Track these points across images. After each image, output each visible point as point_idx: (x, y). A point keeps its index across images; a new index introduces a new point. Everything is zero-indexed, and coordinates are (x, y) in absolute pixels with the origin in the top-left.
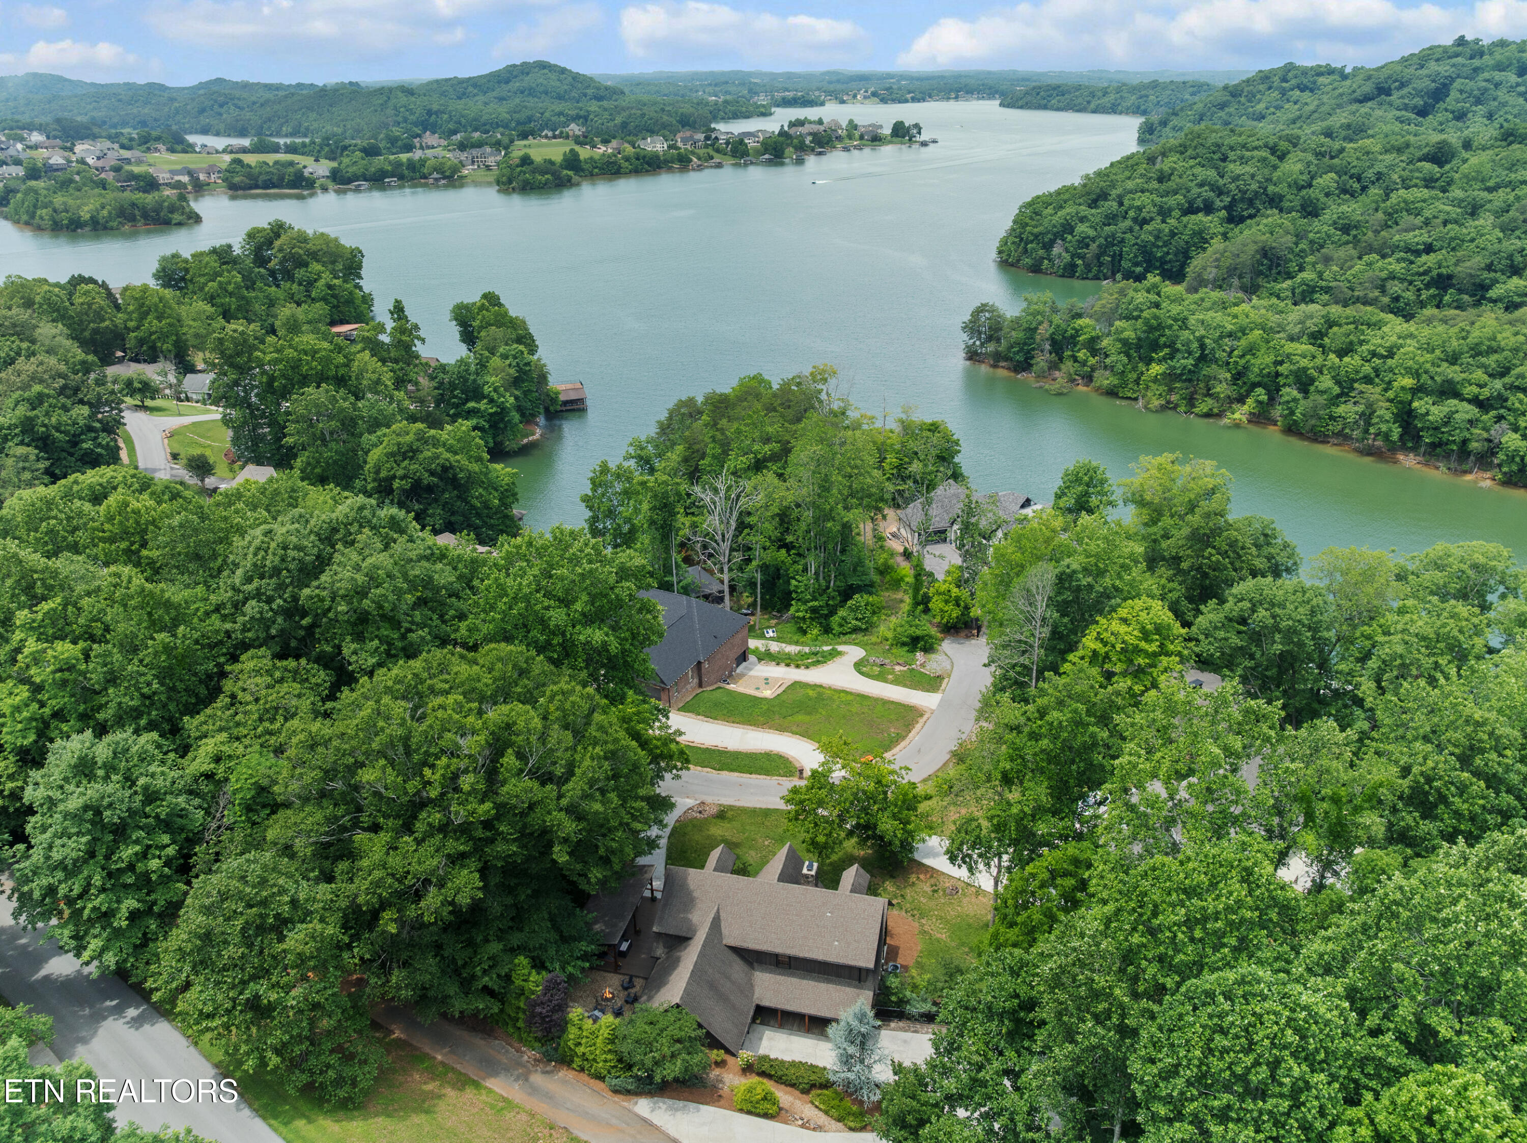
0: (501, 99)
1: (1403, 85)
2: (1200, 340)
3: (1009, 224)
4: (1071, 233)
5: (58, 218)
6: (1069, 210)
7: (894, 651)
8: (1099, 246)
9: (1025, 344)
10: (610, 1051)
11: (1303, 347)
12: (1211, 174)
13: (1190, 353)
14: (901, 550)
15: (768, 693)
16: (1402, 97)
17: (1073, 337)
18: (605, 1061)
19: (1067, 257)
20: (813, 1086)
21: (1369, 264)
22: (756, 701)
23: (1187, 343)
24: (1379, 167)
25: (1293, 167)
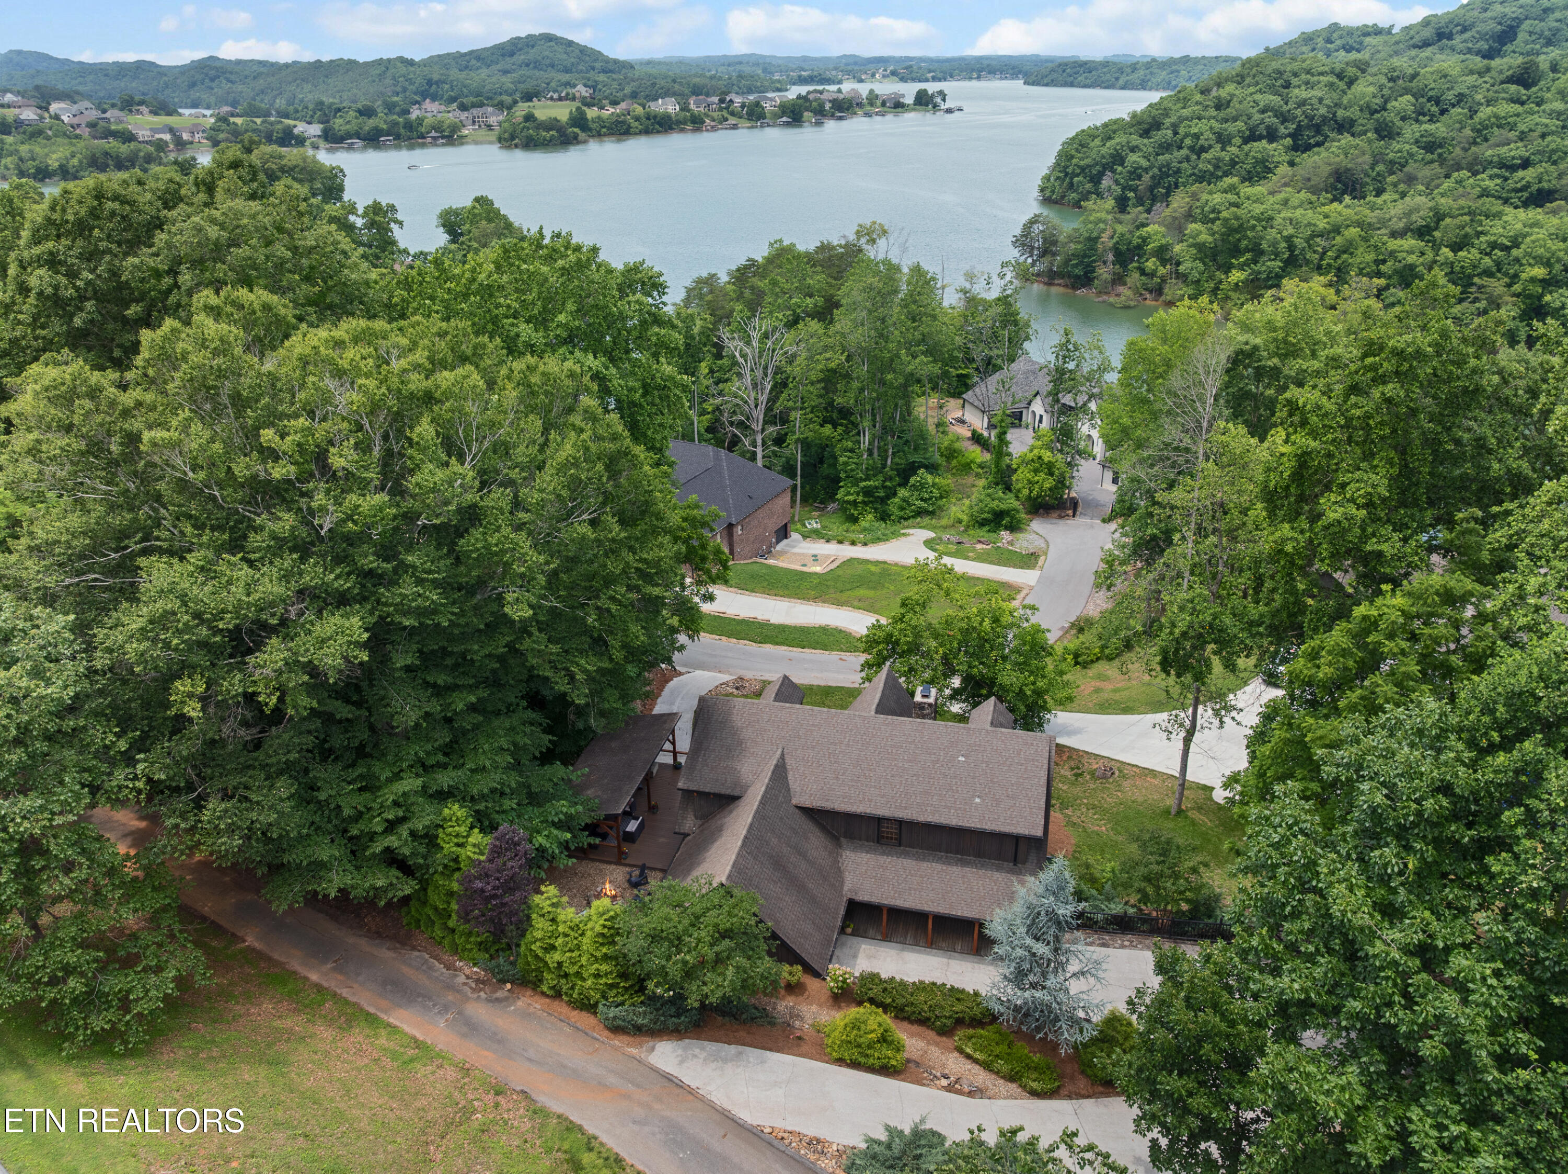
0: (505, 72)
1: (1465, 29)
2: (1288, 239)
3: (1052, 160)
4: (1122, 164)
5: (23, 167)
6: (1120, 139)
7: (971, 532)
8: (1153, 177)
9: (1085, 256)
10: (606, 957)
11: (1410, 242)
12: (1275, 100)
13: (1277, 255)
14: (969, 434)
15: (818, 569)
16: (1465, 41)
17: (1139, 247)
18: (597, 976)
19: (1118, 190)
20: (959, 1022)
21: (1459, 182)
22: (803, 576)
23: (1274, 244)
24: (1458, 89)
25: (1364, 89)
